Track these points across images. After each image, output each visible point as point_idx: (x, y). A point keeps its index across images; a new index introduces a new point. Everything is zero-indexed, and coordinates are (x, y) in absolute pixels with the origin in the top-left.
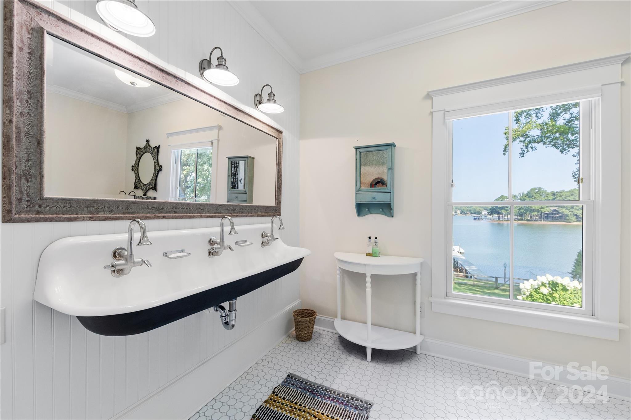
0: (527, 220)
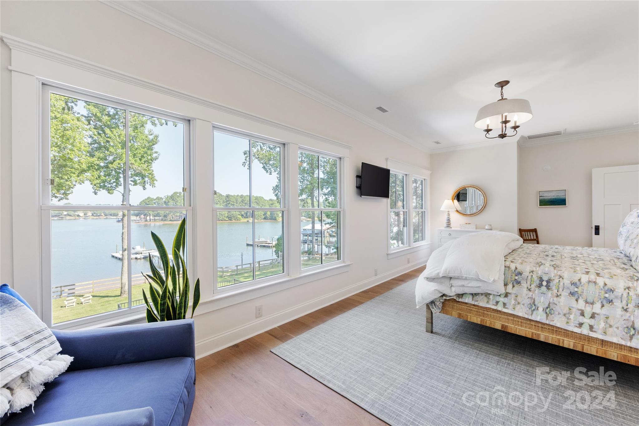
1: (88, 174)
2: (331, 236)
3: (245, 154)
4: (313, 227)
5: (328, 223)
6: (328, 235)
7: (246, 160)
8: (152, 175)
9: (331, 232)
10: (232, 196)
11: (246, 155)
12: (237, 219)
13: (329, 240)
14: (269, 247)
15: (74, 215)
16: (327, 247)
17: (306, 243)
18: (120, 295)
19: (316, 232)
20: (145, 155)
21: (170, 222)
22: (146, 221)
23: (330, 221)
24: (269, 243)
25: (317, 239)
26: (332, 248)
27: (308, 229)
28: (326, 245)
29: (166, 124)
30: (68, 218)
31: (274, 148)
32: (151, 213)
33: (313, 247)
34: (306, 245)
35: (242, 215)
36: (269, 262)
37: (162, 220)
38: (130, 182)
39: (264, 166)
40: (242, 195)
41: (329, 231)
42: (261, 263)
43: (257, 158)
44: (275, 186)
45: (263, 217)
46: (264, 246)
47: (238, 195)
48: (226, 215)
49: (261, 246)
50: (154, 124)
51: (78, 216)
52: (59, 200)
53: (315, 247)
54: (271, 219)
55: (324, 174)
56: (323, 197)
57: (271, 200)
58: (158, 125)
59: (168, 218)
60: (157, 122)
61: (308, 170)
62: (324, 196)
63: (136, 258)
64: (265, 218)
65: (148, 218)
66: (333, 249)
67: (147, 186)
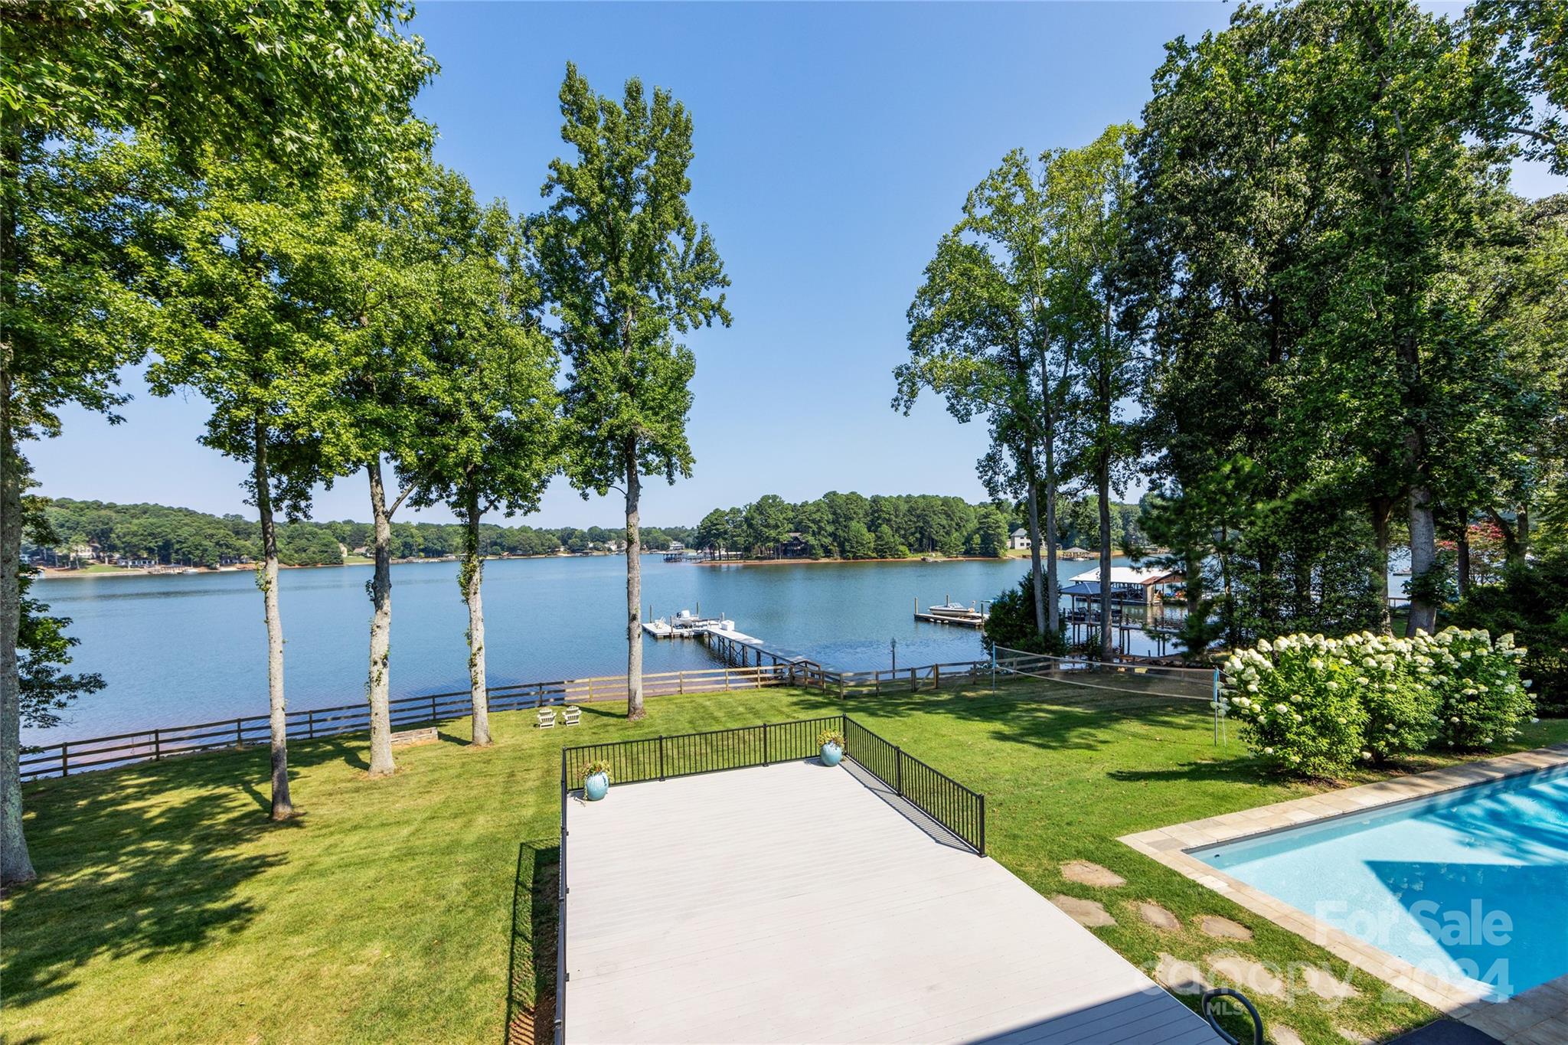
0: (757, 558)
1: (566, 457)
2: (1166, 602)
3: (898, 375)
4: (1105, 574)
5: (1159, 563)
6: (1156, 600)
7: (900, 391)
8: (686, 448)
9: (1167, 591)
10: (886, 500)
11: (901, 379)
12: (895, 553)
13: (1159, 617)
14: (972, 626)
15: (604, 549)
16: (1153, 638)
17: (1083, 620)
18: (626, 716)
19: (1114, 589)
20: (665, 403)
21: (757, 562)
22: (714, 559)
23: (1164, 553)
24: (974, 618)
25: (1120, 612)
26: (1174, 640)
27: (1091, 583)
28: (1149, 632)
29: (709, 324)
30: (596, 553)
31: (980, 348)
32: (721, 542)
33: (1107, 636)
34: (1083, 627)
35: (910, 546)
36: (968, 668)
37: (742, 557)
38: (639, 468)
39: (952, 405)
40: (909, 496)
41: (1159, 587)
42: (941, 669)
43: (929, 382)
44: (982, 457)
45: (963, 549)
46: (960, 624)
47: (899, 497)
48: (872, 545)
49: (952, 624)
50: (682, 328)
51: (609, 550)
52: (525, 514)
53: (1110, 637)
54: (983, 555)
55: (1145, 406)
56: (1139, 480)
57: (983, 505)
58: (690, 328)
59: (754, 552)
60: (687, 321)
61: (1086, 402)
62: (1141, 475)
63: (682, 636)
64: (967, 553)
65: (717, 554)
66: (1175, 645)
67: (677, 475)
